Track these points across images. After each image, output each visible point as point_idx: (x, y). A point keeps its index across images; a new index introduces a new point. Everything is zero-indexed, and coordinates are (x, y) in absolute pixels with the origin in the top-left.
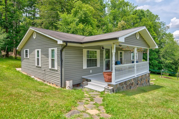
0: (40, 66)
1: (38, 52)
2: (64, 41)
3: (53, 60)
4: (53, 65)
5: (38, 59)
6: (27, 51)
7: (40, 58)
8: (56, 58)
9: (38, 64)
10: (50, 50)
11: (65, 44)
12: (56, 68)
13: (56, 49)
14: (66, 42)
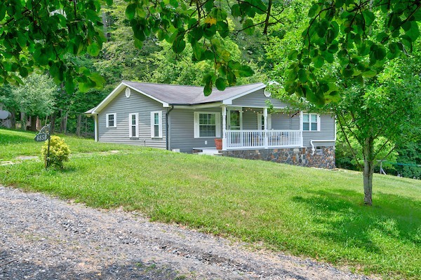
0: (137, 136)
1: (134, 117)
2: (170, 104)
3: (156, 127)
4: (156, 134)
5: (134, 128)
6: (111, 117)
7: (137, 125)
8: (160, 124)
9: (134, 134)
10: (152, 113)
11: (171, 107)
12: (160, 136)
13: (160, 113)
14: (173, 105)
